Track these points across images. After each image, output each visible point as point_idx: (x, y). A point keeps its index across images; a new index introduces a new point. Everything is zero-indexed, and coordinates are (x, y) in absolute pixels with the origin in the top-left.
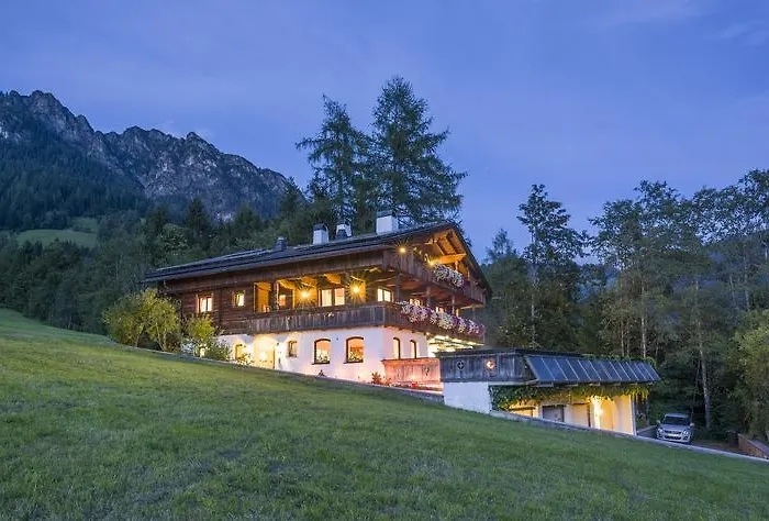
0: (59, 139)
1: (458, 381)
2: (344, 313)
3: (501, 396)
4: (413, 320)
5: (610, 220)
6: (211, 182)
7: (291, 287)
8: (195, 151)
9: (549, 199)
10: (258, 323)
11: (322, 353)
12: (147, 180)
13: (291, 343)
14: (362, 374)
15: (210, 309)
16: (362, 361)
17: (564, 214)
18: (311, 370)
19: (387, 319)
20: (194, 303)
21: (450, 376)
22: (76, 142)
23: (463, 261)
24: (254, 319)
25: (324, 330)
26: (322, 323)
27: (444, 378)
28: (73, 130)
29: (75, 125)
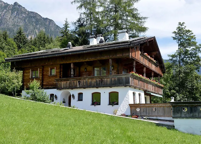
2: (109, 80)
9: (187, 29)
10: (63, 83)
17: (192, 35)
21: (179, 115)
24: (60, 81)
25: (97, 88)
26: (97, 85)
27: (175, 116)
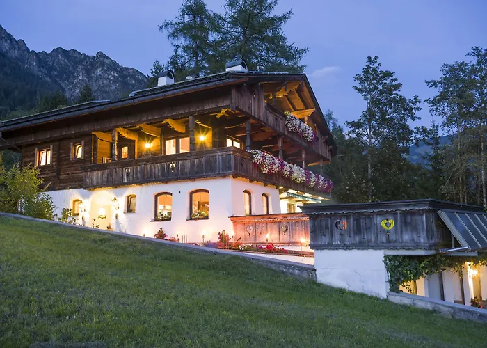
0: (4, 56)
1: (337, 247)
2: (187, 163)
3: (399, 270)
4: (265, 171)
6: (114, 87)
7: (133, 137)
8: (102, 65)
9: (383, 69)
10: (96, 176)
11: (163, 209)
12: (68, 85)
13: (130, 198)
15: (49, 163)
16: (206, 218)
17: (396, 83)
18: (148, 230)
19: (236, 168)
21: (324, 240)
22: (16, 58)
24: (90, 171)
25: (165, 181)
26: (163, 175)
27: (316, 243)
28: (15, 50)
29: (16, 46)
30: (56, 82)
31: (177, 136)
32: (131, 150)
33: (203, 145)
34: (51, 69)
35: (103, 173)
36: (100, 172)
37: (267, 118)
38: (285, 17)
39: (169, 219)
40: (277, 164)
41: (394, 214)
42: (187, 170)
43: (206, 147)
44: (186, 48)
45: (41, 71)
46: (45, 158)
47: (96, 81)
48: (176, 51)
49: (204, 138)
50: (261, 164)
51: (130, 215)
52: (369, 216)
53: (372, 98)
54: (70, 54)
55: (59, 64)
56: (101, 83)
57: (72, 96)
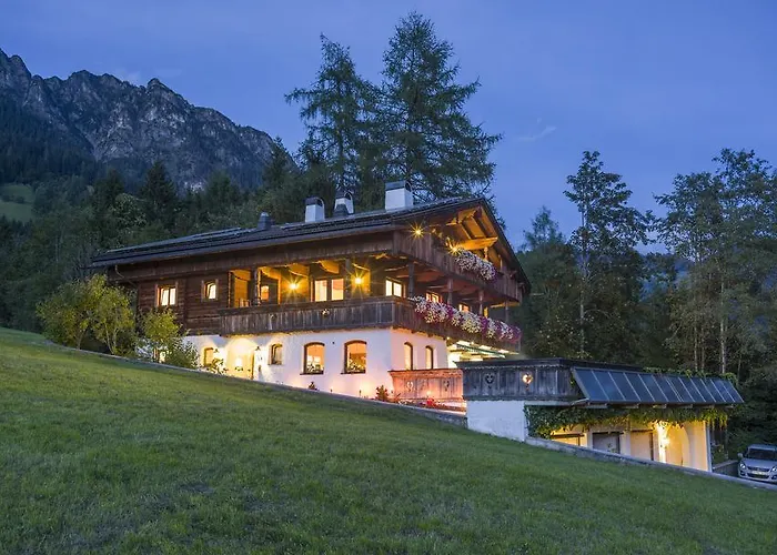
1: (485, 398)
2: (343, 311)
3: (540, 420)
4: (430, 320)
5: (682, 198)
6: (178, 142)
7: (276, 276)
8: (159, 102)
9: (605, 170)
10: (234, 321)
11: (314, 361)
12: (97, 138)
13: (274, 347)
14: (364, 387)
15: (172, 302)
16: (364, 372)
17: (624, 189)
18: (300, 382)
19: (396, 319)
20: (154, 293)
21: (475, 392)
22: (8, 89)
23: (494, 247)
24: (227, 315)
25: (317, 330)
26: (315, 323)
27: (468, 395)
28: (5, 73)
29: (8, 68)
30: (75, 132)
31: (328, 277)
32: (273, 291)
33: (359, 289)
34: (67, 109)
35: (243, 319)
36: (240, 317)
37: (433, 257)
38: (468, 90)
39: (322, 373)
40: (444, 311)
41: (533, 370)
42: (342, 318)
43: (363, 292)
44: (324, 129)
45: (51, 113)
46: (168, 297)
47: (146, 131)
48: (311, 134)
49: (360, 281)
50: (425, 314)
51: (276, 367)
52: (513, 372)
53: (590, 210)
54: (102, 82)
55: (82, 99)
56: (155, 135)
57: (103, 158)
